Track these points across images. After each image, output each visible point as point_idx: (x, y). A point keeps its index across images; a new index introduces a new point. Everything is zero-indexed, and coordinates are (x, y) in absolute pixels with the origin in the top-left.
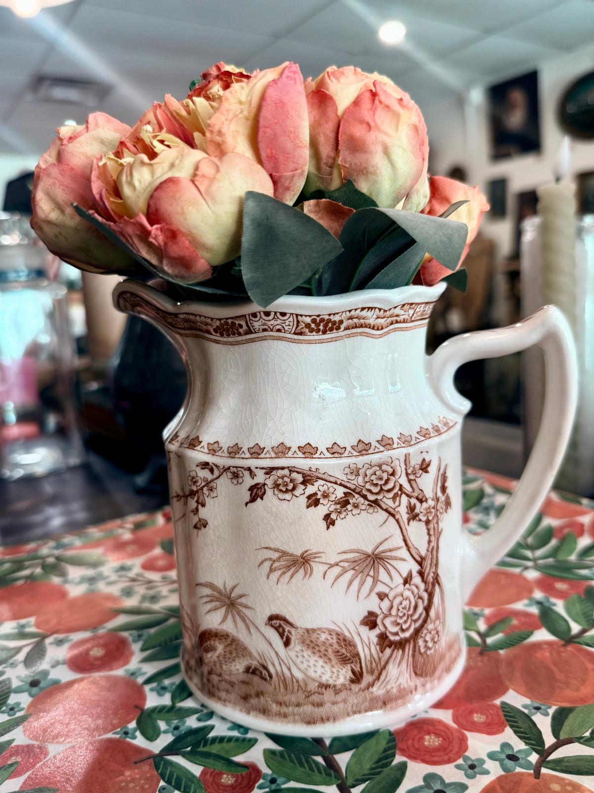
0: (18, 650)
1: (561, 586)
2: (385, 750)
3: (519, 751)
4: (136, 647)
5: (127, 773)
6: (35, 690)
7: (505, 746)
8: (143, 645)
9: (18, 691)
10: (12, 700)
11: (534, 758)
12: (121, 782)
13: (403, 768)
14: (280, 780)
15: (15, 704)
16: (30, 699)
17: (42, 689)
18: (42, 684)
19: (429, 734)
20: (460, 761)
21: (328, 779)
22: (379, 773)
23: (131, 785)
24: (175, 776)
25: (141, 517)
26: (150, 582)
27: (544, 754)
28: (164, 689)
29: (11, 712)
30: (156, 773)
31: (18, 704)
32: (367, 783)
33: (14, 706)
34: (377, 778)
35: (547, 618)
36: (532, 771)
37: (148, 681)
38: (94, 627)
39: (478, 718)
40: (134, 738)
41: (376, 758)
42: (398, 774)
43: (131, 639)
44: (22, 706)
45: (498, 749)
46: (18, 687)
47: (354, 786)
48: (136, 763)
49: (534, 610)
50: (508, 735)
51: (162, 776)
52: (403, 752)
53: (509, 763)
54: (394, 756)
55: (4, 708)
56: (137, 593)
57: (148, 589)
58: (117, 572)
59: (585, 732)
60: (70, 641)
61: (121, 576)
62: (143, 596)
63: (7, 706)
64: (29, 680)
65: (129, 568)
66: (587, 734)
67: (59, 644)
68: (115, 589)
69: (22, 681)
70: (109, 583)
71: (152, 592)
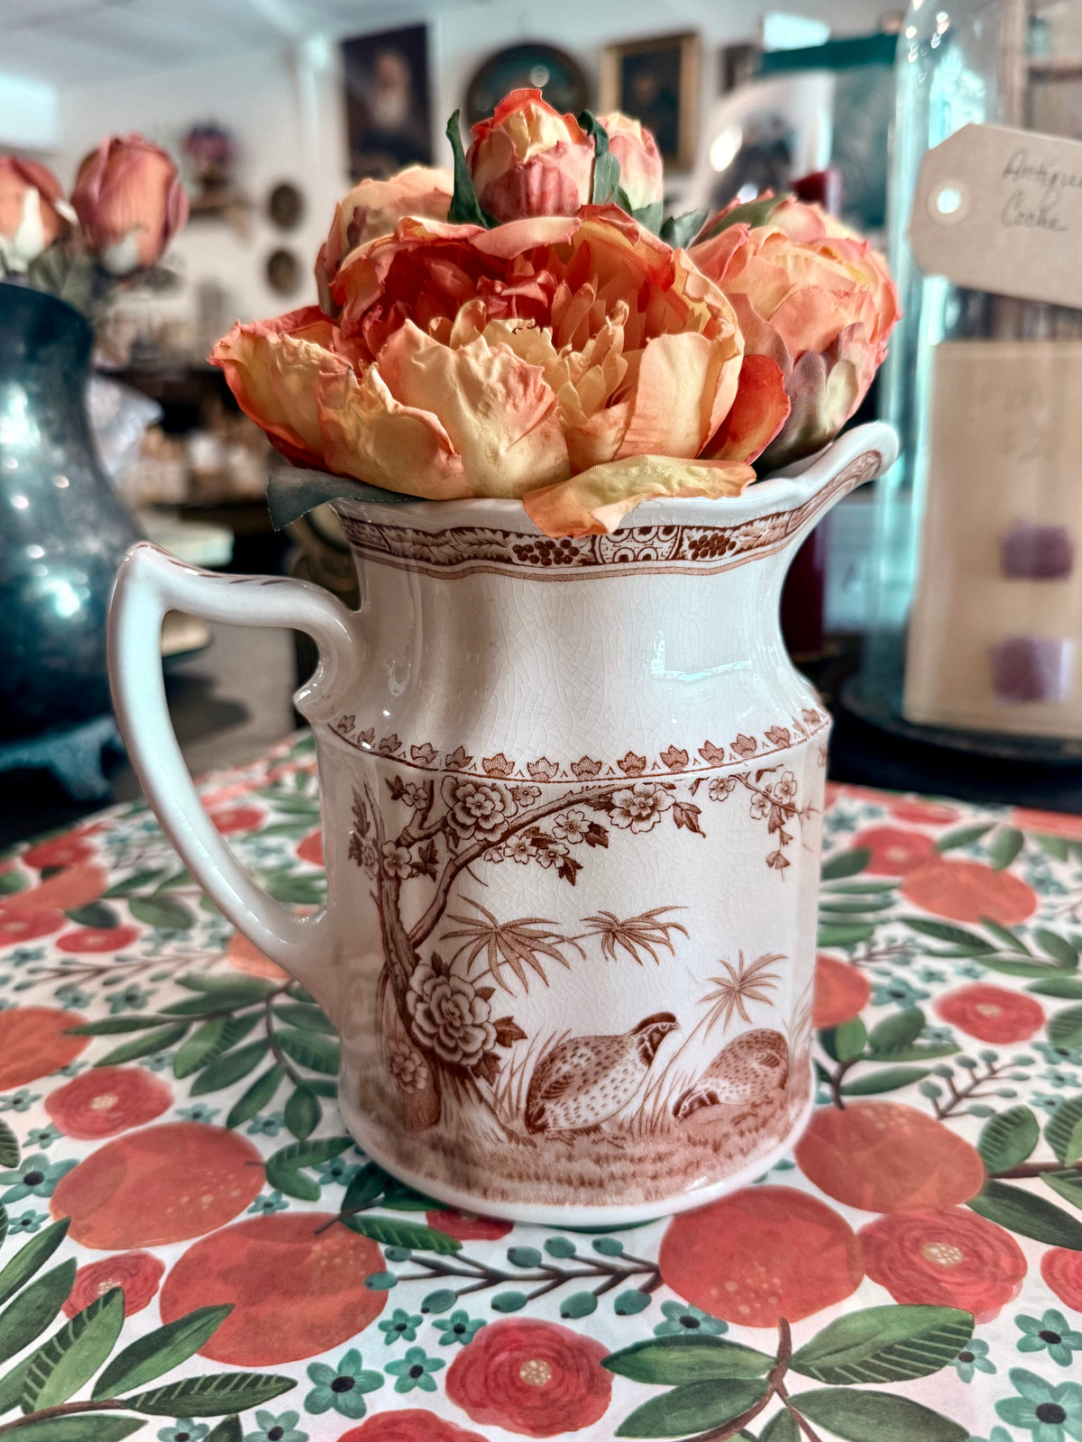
4: (164, 1076)
5: (317, 1247)
6: (41, 1187)
8: (175, 1070)
9: (13, 1198)
10: (14, 1211)
11: (826, 1089)
12: (318, 1261)
15: (24, 1215)
16: (47, 1201)
17: (53, 1181)
18: (47, 1176)
23: (338, 1261)
24: (394, 1233)
26: (100, 971)
27: (835, 1082)
28: (268, 1124)
29: (29, 1227)
30: (361, 1237)
31: (32, 1213)
33: (25, 1218)
36: (832, 1104)
37: (233, 1120)
38: (64, 1069)
40: (285, 1206)
43: (147, 1069)
44: (39, 1212)
46: (5, 1195)
48: (318, 1234)
51: (374, 1237)
55: (10, 1227)
56: (92, 996)
57: (107, 983)
58: (18, 964)
59: (863, 1046)
60: (36, 1098)
61: (32, 971)
62: (109, 999)
63: (13, 1221)
64: (21, 1178)
65: (38, 955)
66: (867, 1049)
67: (19, 1106)
68: (41, 996)
69: (7, 1184)
70: (19, 988)
71: (120, 988)
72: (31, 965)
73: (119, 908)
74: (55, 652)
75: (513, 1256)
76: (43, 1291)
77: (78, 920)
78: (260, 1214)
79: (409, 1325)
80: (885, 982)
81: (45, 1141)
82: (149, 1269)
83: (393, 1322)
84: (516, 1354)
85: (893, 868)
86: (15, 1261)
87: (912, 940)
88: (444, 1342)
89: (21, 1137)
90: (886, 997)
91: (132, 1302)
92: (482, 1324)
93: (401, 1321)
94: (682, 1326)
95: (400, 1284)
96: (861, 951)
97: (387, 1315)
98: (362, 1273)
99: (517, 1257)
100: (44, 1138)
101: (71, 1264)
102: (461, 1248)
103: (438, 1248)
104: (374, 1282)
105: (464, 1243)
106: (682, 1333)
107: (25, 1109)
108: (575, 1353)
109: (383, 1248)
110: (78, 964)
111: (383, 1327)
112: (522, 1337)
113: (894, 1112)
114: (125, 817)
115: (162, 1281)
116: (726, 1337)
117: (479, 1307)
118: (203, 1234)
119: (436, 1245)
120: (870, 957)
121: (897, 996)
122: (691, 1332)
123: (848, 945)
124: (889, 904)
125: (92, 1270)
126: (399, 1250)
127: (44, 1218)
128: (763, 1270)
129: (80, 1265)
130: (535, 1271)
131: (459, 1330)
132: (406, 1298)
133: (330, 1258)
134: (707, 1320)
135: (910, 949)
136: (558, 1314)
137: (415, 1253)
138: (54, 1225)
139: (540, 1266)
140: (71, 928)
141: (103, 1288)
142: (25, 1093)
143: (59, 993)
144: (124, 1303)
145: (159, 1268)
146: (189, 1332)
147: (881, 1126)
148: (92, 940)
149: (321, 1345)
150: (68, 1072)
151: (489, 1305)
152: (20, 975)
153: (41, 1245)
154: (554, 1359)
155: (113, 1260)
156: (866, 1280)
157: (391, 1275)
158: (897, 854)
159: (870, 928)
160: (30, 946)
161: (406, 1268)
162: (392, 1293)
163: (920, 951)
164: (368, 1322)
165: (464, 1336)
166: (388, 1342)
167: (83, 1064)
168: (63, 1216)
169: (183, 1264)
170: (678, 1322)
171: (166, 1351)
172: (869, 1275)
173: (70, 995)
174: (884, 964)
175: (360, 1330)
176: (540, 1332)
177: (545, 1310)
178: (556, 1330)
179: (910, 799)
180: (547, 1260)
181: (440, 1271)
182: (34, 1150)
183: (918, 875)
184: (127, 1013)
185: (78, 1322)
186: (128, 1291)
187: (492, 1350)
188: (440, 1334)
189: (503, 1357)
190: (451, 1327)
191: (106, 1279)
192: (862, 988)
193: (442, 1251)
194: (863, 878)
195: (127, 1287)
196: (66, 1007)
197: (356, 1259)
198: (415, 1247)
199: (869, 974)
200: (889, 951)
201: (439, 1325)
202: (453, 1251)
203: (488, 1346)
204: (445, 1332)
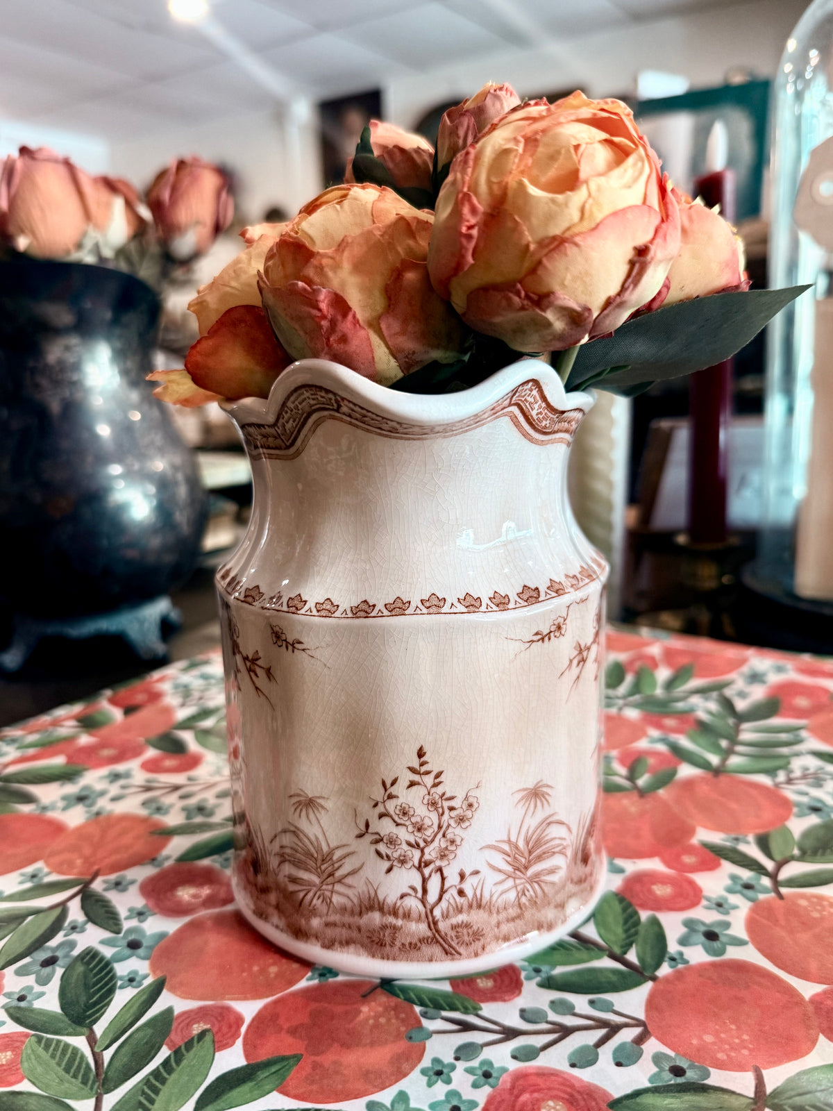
0: (63, 907)
1: (670, 722)
2: (624, 910)
3: (749, 878)
5: (365, 1009)
6: (141, 951)
7: (734, 878)
9: (119, 958)
10: (121, 970)
11: (766, 882)
12: (367, 1019)
13: (655, 923)
14: (544, 968)
15: (129, 973)
16: (147, 963)
17: (150, 948)
18: (145, 943)
19: (654, 883)
20: (704, 902)
21: (592, 953)
22: (636, 933)
23: (382, 1020)
24: (425, 998)
25: (77, 708)
26: (176, 788)
27: (773, 876)
29: (134, 983)
30: (399, 1000)
31: (136, 972)
32: (634, 945)
33: (130, 976)
34: (640, 938)
35: (679, 754)
36: (773, 895)
38: (153, 860)
39: (688, 859)
40: (336, 975)
41: (621, 921)
42: (656, 928)
43: (217, 865)
44: (141, 972)
45: (729, 882)
46: (113, 955)
47: (625, 953)
48: (364, 996)
49: (662, 748)
50: (728, 867)
51: (410, 1001)
52: (645, 906)
53: (749, 893)
54: (636, 913)
55: (119, 983)
56: (171, 806)
57: (183, 797)
58: (112, 782)
59: (793, 849)
60: (132, 882)
61: (123, 787)
62: (184, 809)
63: (121, 978)
64: (125, 943)
65: (127, 775)
66: (796, 852)
67: (120, 887)
68: (132, 805)
69: (114, 946)
70: (114, 799)
71: (193, 801)
72: (122, 782)
73: (187, 737)
74: (131, 545)
75: (524, 1014)
76: (149, 1031)
77: (155, 746)
78: (316, 982)
79: (445, 1071)
80: (805, 799)
81: (142, 917)
82: (232, 1018)
83: (433, 1068)
84: (536, 1095)
85: (800, 713)
86: (125, 1009)
87: (822, 768)
88: (475, 1085)
89: (123, 912)
90: (807, 811)
91: (221, 1041)
92: (504, 1070)
93: (439, 1068)
94: (671, 1076)
95: (434, 1036)
96: (781, 776)
97: (426, 1062)
98: (403, 1029)
99: (526, 1015)
100: (141, 915)
101: (169, 1011)
102: (481, 1009)
103: (462, 1010)
104: (413, 1035)
105: (483, 1005)
106: (672, 1082)
107: (124, 890)
108: (585, 1097)
109: (418, 1009)
110: (159, 782)
111: (424, 1072)
112: (540, 1081)
113: (825, 903)
114: (186, 670)
115: (243, 1029)
116: (708, 1082)
117: (501, 1056)
118: (273, 995)
119: (460, 1007)
120: (790, 781)
121: (816, 810)
122: (680, 1080)
123: (771, 772)
124: (799, 741)
125: (186, 1016)
126: (431, 1011)
127: (146, 977)
128: (733, 1027)
129: (177, 1012)
130: (544, 1026)
131: (487, 1075)
132: (441, 1047)
133: (376, 1017)
134: (691, 1067)
135: (821, 776)
136: (567, 1064)
137: (445, 1014)
138: (154, 982)
139: (548, 1022)
140: (151, 753)
141: (196, 1029)
142: (124, 877)
143: (145, 804)
144: (214, 1041)
145: (239, 1020)
146: (268, 1074)
147: (816, 915)
148: (169, 763)
149: (375, 1086)
150: (156, 863)
151: (509, 1055)
152: (114, 790)
153: (144, 997)
154: (567, 1100)
155: (201, 1009)
156: (822, 1038)
157: (427, 1029)
158: (802, 702)
159: (786, 759)
160: (120, 768)
161: (438, 1024)
162: (429, 1043)
163: (828, 777)
164: (412, 1069)
165: (490, 1080)
166: (430, 1085)
167: (168, 858)
168: (160, 974)
169: (259, 1019)
170: (668, 1073)
171: (251, 1084)
172: (823, 1033)
173: (154, 806)
174: (803, 788)
175: (405, 1075)
176: (553, 1078)
177: (556, 1059)
178: (566, 1076)
179: (807, 658)
180: (552, 1017)
181: (466, 1027)
182: (134, 923)
183: (821, 718)
184: (198, 819)
185: (178, 1055)
186: (217, 1033)
187: (516, 1092)
188: (472, 1078)
189: (525, 1097)
190: (480, 1072)
191: (199, 1022)
192: (786, 804)
193: (466, 1011)
194: (776, 721)
195: (215, 1030)
196: (151, 814)
197: (397, 1018)
198: (444, 1009)
199: (789, 793)
200: (804, 777)
201: (470, 1071)
202: (476, 1012)
203: (513, 1088)
204: (475, 1077)
